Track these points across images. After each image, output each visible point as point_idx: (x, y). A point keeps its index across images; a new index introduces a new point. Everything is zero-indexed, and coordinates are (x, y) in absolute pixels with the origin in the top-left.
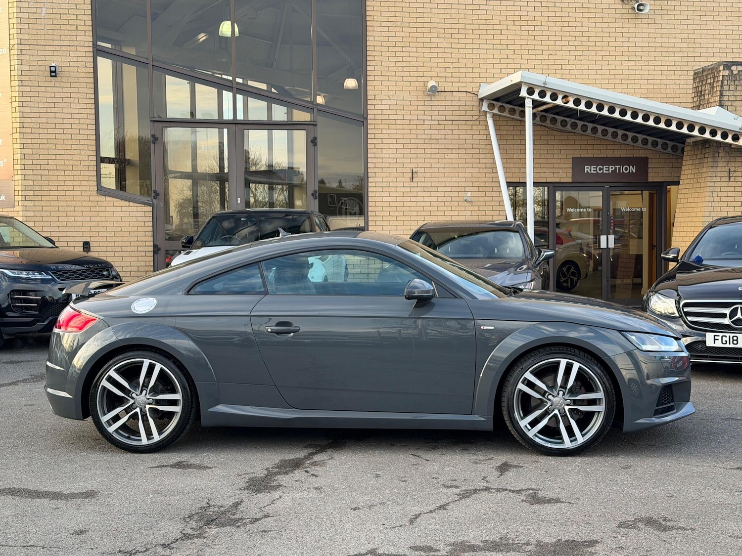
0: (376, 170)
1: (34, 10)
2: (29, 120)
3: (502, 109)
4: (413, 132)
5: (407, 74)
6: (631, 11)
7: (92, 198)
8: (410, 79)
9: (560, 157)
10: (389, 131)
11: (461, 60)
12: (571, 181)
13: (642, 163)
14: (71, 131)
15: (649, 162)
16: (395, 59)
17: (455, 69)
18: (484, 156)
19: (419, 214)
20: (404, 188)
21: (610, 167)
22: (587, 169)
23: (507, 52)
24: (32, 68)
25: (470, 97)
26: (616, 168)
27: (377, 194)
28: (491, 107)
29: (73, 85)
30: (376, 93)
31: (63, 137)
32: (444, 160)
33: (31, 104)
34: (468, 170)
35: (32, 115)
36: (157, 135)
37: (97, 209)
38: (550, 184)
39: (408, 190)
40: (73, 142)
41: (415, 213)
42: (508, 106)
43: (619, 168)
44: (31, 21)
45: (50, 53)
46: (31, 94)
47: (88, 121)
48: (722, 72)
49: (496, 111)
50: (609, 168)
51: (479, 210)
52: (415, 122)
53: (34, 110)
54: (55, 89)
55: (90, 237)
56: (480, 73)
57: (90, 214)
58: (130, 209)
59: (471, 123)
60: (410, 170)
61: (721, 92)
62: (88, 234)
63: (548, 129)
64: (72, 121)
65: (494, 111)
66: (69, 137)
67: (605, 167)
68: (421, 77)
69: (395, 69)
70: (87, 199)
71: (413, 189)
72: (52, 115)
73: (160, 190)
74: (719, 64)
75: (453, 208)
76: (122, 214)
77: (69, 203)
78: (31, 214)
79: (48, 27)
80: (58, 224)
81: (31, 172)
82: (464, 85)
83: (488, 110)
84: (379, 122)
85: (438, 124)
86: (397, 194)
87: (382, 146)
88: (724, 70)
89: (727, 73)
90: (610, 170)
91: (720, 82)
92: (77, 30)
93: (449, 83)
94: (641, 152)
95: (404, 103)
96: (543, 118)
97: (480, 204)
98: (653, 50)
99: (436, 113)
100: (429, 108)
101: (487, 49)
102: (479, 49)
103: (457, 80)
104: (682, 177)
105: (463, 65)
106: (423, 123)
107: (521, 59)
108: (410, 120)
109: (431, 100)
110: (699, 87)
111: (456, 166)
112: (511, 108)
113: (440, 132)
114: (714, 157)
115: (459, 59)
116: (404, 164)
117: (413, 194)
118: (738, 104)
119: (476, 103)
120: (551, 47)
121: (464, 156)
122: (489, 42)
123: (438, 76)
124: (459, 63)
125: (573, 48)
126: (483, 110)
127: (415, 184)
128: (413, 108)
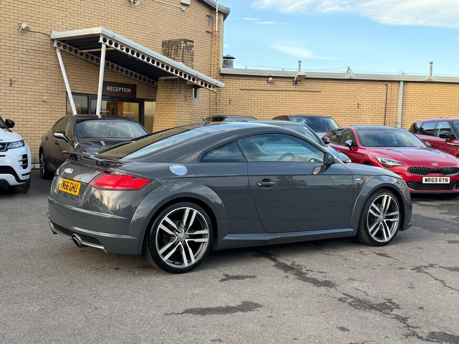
3: (65, 47)
4: (11, 54)
5: (7, 16)
6: (128, 2)
8: (9, 20)
9: (94, 80)
13: (133, 87)
15: (137, 87)
17: (37, 18)
18: (53, 75)
19: (15, 108)
20: (6, 90)
21: (119, 88)
22: (108, 88)
23: (67, 13)
25: (46, 37)
26: (122, 89)
28: (59, 44)
32: (31, 75)
34: (44, 82)
38: (89, 95)
39: (8, 91)
41: (12, 107)
42: (68, 46)
43: (123, 89)
48: (183, 44)
49: (61, 48)
50: (118, 89)
51: (51, 108)
52: (13, 48)
56: (51, 23)
59: (46, 53)
60: (9, 79)
61: (183, 54)
63: (88, 63)
65: (60, 48)
67: (116, 88)
68: (17, 20)
71: (11, 92)
74: (181, 40)
75: (36, 106)
82: (42, 29)
83: (57, 47)
85: (27, 51)
89: (185, 45)
90: (119, 90)
91: (182, 49)
93: (33, 26)
94: (133, 81)
95: (5, 35)
96: (87, 56)
97: (52, 104)
98: (138, 26)
99: (25, 44)
100: (21, 40)
101: (55, 9)
102: (51, 8)
103: (38, 25)
104: (157, 97)
105: (41, 17)
106: (17, 50)
107: (74, 18)
108: (10, 47)
109: (22, 36)
110: (166, 50)
111: (37, 79)
112: (70, 48)
113: (28, 56)
114: (179, 88)
115: (39, 12)
116: (6, 75)
117: (11, 95)
118: (189, 62)
119: (49, 42)
120: (89, 15)
121: (42, 73)
122: (56, 5)
123: (27, 21)
124: (39, 14)
125: (100, 17)
126: (54, 46)
127: (13, 89)
128: (11, 39)
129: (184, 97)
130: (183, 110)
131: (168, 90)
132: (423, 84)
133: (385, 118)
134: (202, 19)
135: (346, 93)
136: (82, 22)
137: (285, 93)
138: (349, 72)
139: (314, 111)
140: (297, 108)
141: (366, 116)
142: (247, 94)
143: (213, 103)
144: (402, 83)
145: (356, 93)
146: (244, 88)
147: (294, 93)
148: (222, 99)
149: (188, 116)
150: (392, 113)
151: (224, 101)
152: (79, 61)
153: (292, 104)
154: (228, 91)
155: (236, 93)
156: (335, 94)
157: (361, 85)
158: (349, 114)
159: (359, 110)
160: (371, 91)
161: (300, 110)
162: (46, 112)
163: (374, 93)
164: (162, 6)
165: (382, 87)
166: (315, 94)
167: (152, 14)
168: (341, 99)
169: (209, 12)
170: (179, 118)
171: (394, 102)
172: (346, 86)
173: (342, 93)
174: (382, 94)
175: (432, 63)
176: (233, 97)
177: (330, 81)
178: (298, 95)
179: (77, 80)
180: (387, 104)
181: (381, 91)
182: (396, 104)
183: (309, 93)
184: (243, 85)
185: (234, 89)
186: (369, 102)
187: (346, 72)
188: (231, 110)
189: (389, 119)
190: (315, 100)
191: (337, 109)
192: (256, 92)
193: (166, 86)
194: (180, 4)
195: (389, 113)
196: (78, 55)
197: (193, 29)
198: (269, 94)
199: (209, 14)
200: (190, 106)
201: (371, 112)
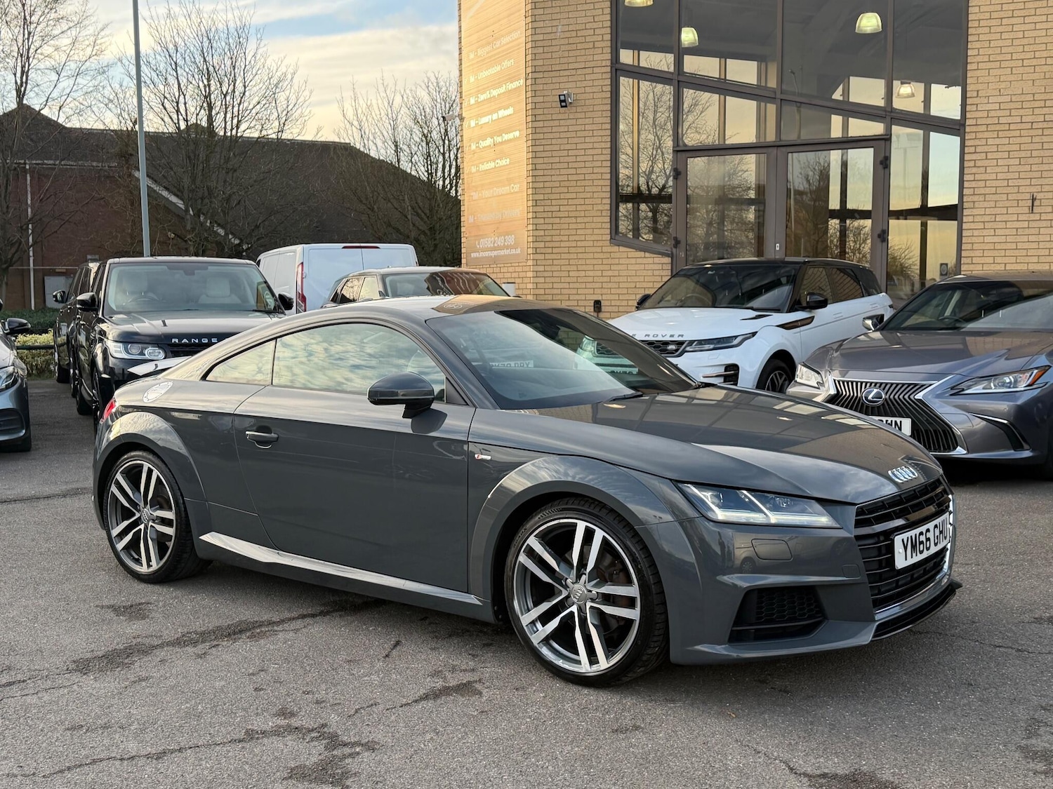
0: (976, 198)
1: (549, 30)
2: (541, 161)
4: (1036, 139)
5: (1029, 55)
7: (605, 249)
8: (1034, 62)
10: (998, 141)
14: (584, 171)
16: (1012, 35)
19: (1042, 259)
20: (1018, 223)
24: (546, 99)
27: (976, 233)
29: (588, 115)
30: (980, 87)
31: (575, 177)
33: (544, 142)
35: (544, 154)
36: (680, 168)
37: (610, 261)
39: (1026, 225)
40: (587, 183)
44: (546, 43)
45: (565, 79)
46: (545, 130)
47: (602, 158)
52: (1041, 125)
53: (547, 148)
54: (569, 122)
55: (602, 295)
57: (601, 267)
58: (645, 261)
60: (1028, 196)
62: (598, 291)
64: (586, 158)
66: (582, 177)
69: (1010, 50)
70: (599, 250)
71: (1032, 225)
72: (565, 153)
73: (681, 237)
76: (637, 267)
77: (580, 256)
78: (541, 268)
79: (563, 48)
80: (568, 280)
81: (542, 221)
84: (984, 128)
86: (1007, 232)
87: (986, 163)
92: (594, 47)
95: (1023, 98)
108: (1032, 123)
116: (1020, 188)
117: (1033, 231)
127: (1037, 217)
128: (1037, 104)
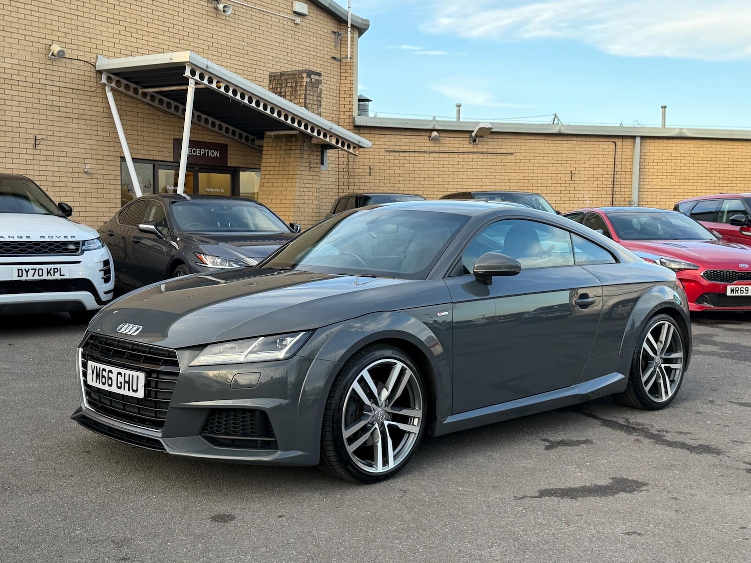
3: (118, 83)
4: (36, 96)
5: (29, 33)
8: (32, 39)
9: (164, 137)
10: (11, 92)
11: (79, 28)
12: (172, 160)
13: (223, 149)
15: (228, 148)
16: (18, 15)
17: (74, 36)
18: (101, 129)
19: (43, 183)
20: (27, 155)
21: (202, 150)
23: (120, 28)
25: (89, 68)
26: (205, 152)
28: (109, 79)
32: (66, 130)
34: (87, 142)
38: (155, 162)
39: (31, 157)
42: (124, 82)
43: (208, 152)
48: (305, 78)
49: (113, 85)
50: (200, 151)
51: (97, 183)
52: (38, 86)
56: (96, 44)
59: (89, 94)
60: (32, 136)
61: (305, 95)
63: (153, 109)
65: (111, 85)
67: (197, 149)
68: (43, 38)
69: (17, 26)
71: (36, 157)
74: (302, 72)
75: (74, 180)
82: (82, 53)
83: (107, 83)
85: (60, 91)
86: (20, 161)
88: (307, 77)
89: (308, 80)
90: (202, 153)
91: (304, 87)
93: (69, 50)
94: (223, 139)
95: (26, 63)
96: (153, 98)
97: (99, 177)
98: (229, 48)
99: (57, 79)
100: (50, 73)
101: (102, 21)
102: (95, 19)
103: (76, 47)
104: (263, 164)
105: (81, 33)
106: (45, 88)
107: (131, 37)
108: (32, 83)
109: (52, 65)
110: (277, 88)
111: (77, 136)
112: (126, 84)
113: (62, 99)
114: (301, 150)
115: (78, 26)
116: (27, 130)
117: (35, 162)
118: (315, 107)
119: (94, 75)
120: (155, 31)
121: (84, 127)
122: (104, 14)
123: (59, 41)
124: (77, 30)
125: (172, 35)
126: (102, 82)
127: (38, 152)
128: (35, 70)
129: (308, 165)
130: (307, 185)
131: (282, 152)
132: (670, 141)
133: (613, 194)
134: (326, 38)
135: (553, 155)
136: (143, 42)
137: (457, 156)
138: (556, 122)
139: (503, 184)
140: (476, 180)
141: (583, 192)
142: (397, 158)
143: (344, 173)
144: (638, 140)
145: (569, 155)
146: (392, 148)
147: (471, 156)
148: (357, 167)
149: (314, 194)
150: (624, 186)
151: (360, 170)
152: (139, 106)
153: (468, 173)
154: (367, 153)
155: (380, 157)
156: (536, 158)
157: (575, 142)
158: (557, 188)
159: (573, 182)
160: (591, 153)
161: (481, 184)
162: (90, 190)
163: (596, 156)
164: (265, 17)
165: (607, 147)
166: (504, 157)
167: (249, 29)
168: (544, 165)
169: (336, 26)
170: (301, 198)
171: (626, 170)
172: (552, 145)
173: (547, 155)
174: (608, 156)
175: (664, 107)
176: (376, 164)
177: (527, 137)
178: (478, 160)
179: (137, 138)
180: (615, 173)
181: (606, 153)
182: (630, 173)
183: (494, 157)
184: (390, 143)
185: (376, 150)
186: (589, 169)
187: (552, 123)
188: (373, 184)
189: (618, 196)
190: (504, 167)
191: (539, 182)
192: (412, 154)
193: (277, 146)
194: (293, 14)
195: (619, 186)
196: (139, 97)
197: (313, 53)
198: (433, 159)
199: (335, 30)
200: (317, 178)
201: (591, 186)
